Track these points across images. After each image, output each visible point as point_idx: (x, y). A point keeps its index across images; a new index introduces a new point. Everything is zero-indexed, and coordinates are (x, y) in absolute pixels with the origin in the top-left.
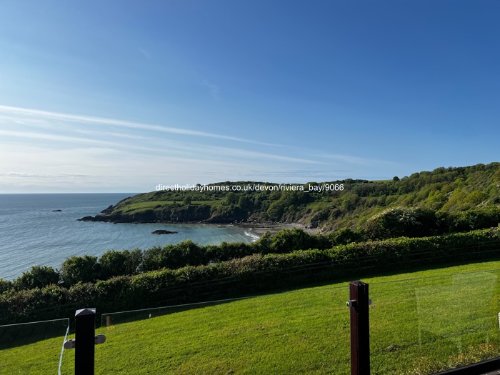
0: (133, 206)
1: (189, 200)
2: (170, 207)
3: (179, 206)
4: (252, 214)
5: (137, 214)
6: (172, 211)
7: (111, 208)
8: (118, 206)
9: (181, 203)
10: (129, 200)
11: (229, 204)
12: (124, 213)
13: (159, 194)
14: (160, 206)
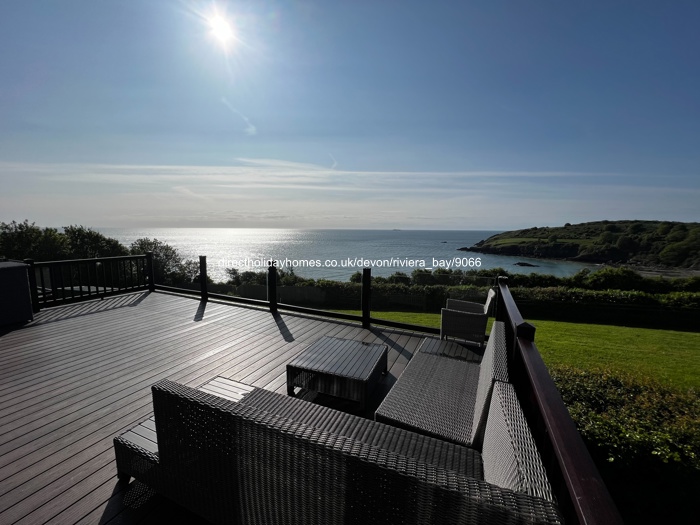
0: (499, 242)
1: (554, 238)
2: (535, 243)
3: (544, 243)
4: (634, 255)
5: (502, 248)
6: (536, 247)
7: (483, 242)
8: (489, 240)
9: (546, 240)
10: (497, 236)
11: (603, 243)
12: (492, 246)
13: (524, 233)
14: (524, 242)
